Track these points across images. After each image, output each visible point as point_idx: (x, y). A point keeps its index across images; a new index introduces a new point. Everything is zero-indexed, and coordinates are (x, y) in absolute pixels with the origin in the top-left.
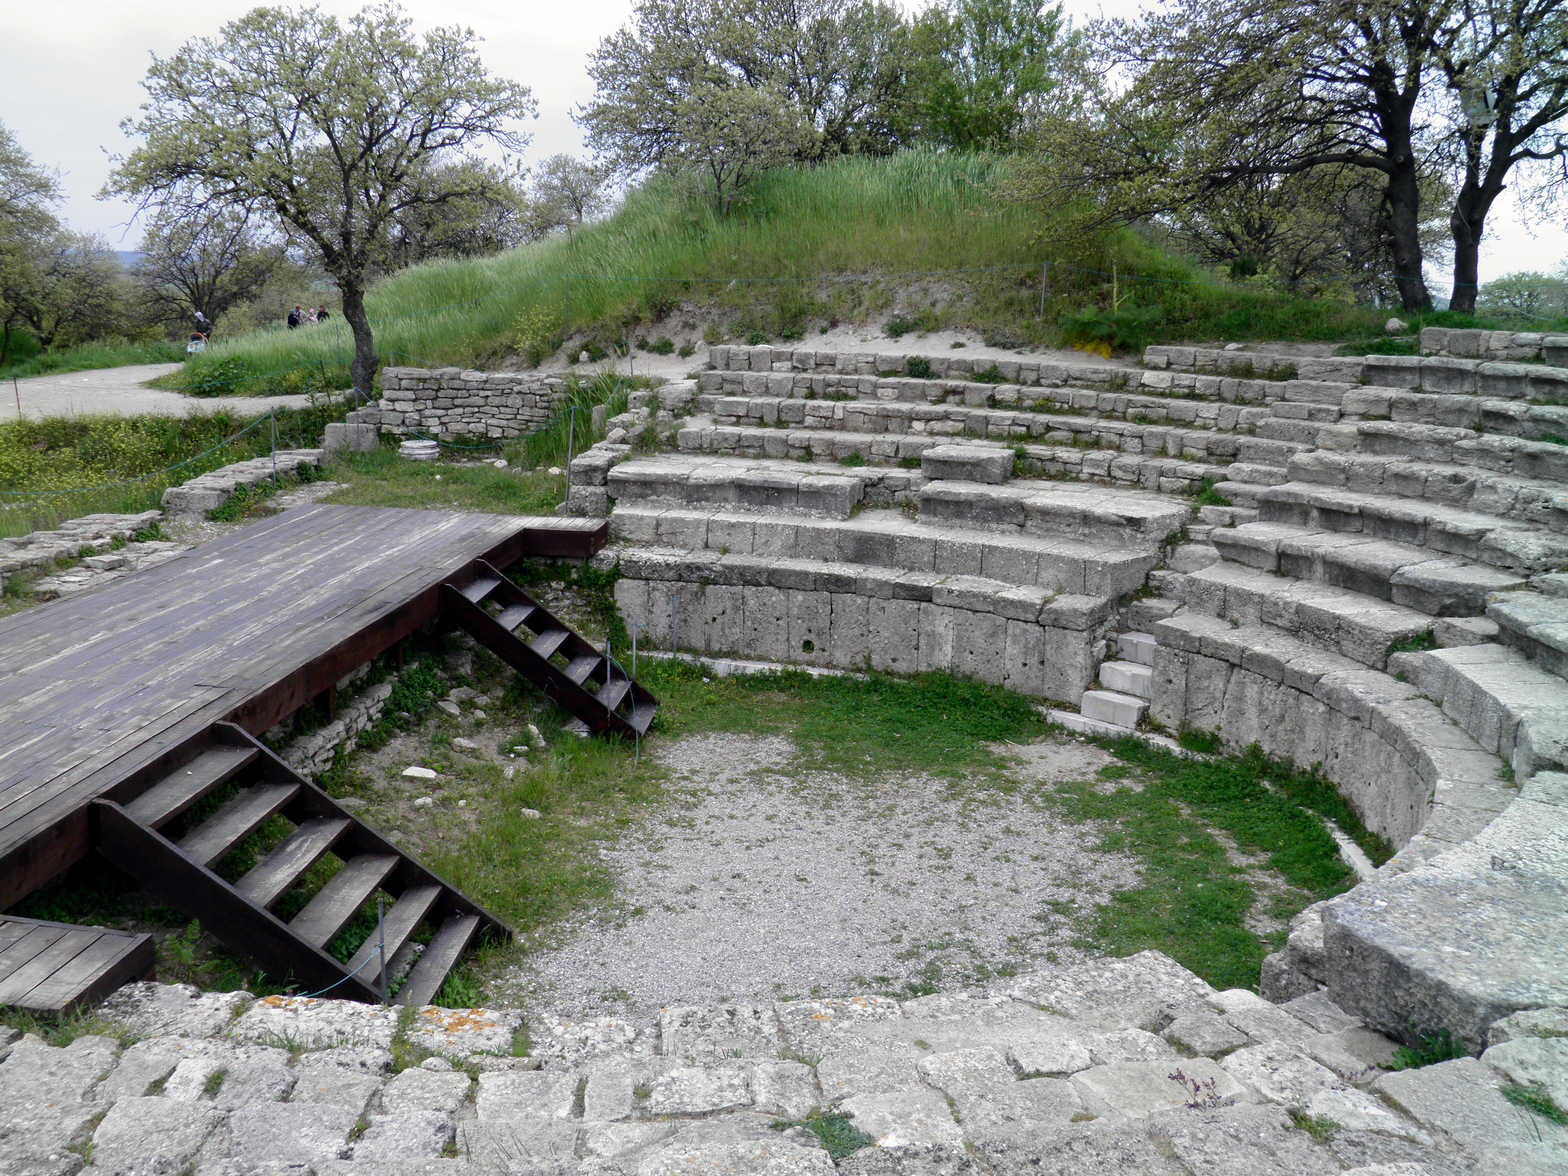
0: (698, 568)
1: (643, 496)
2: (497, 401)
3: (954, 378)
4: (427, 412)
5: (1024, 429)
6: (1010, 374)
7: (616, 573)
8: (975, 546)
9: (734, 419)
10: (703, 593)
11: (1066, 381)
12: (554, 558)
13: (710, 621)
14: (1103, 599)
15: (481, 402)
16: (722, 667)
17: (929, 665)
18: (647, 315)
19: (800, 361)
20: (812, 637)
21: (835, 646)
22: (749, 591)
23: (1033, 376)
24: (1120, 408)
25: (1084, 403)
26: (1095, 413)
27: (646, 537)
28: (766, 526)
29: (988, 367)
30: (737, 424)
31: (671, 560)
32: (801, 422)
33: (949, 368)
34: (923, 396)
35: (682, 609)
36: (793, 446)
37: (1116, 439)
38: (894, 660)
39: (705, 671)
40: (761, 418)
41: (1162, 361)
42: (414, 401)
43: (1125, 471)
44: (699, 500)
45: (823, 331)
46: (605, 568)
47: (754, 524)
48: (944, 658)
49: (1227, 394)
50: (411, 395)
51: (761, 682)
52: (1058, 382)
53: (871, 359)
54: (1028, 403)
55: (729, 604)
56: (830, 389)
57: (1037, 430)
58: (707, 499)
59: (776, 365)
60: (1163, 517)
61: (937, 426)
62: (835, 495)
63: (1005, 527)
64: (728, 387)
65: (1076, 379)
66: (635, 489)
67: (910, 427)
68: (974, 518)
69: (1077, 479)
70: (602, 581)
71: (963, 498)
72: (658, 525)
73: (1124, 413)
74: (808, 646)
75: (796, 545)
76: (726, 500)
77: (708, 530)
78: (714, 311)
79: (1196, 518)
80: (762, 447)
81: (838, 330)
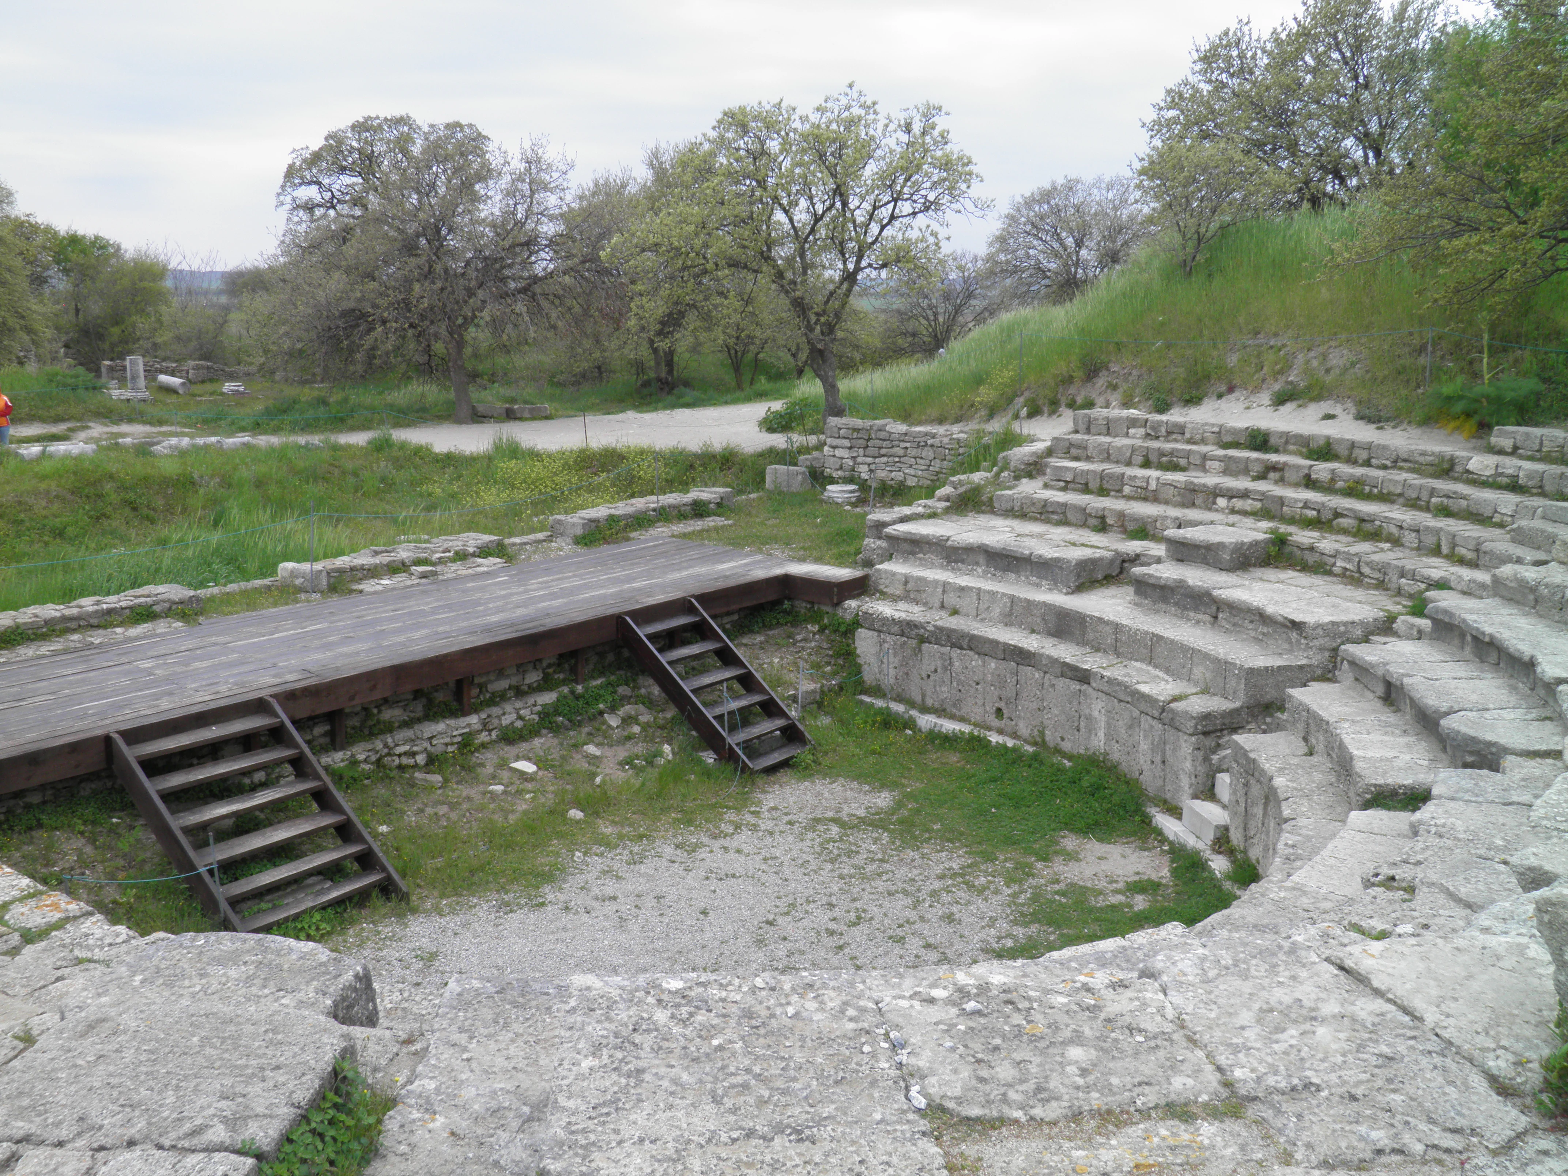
0: (916, 626)
1: (913, 553)
2: (913, 452)
3: (1290, 453)
4: (859, 460)
5: (1315, 513)
6: (1343, 451)
7: (856, 623)
8: (1147, 633)
9: (1062, 484)
10: (920, 650)
11: (1395, 462)
12: (812, 603)
13: (924, 676)
14: (1238, 704)
15: (901, 452)
16: (926, 721)
17: (1087, 749)
18: (1078, 374)
19: (1153, 428)
20: (1002, 705)
21: (1019, 717)
22: (955, 653)
23: (1363, 455)
24: (1425, 496)
25: (1392, 489)
26: (1401, 500)
27: (898, 592)
28: (988, 592)
29: (1322, 442)
30: (1064, 489)
31: (897, 615)
32: (1120, 491)
33: (1287, 442)
34: (1246, 471)
35: (904, 663)
36: (1090, 515)
37: (1394, 530)
38: (1063, 739)
39: (910, 724)
40: (1087, 484)
41: (1507, 444)
42: (850, 448)
43: (1372, 569)
44: (956, 562)
45: (1220, 396)
46: (848, 617)
47: (979, 589)
48: (1099, 742)
49: (1548, 488)
50: (847, 443)
51: (948, 741)
52: (1388, 463)
53: (1216, 429)
54: (1340, 484)
55: (939, 663)
56: (1164, 459)
57: (1326, 515)
58: (963, 562)
59: (1132, 431)
60: (1333, 623)
61: (1238, 504)
62: (1061, 568)
63: (1201, 616)
64: (1074, 452)
65: (1405, 460)
66: (906, 546)
67: (1215, 503)
68: (1176, 604)
69: (1330, 573)
70: (843, 629)
71: (1163, 582)
72: (906, 583)
73: (1428, 502)
74: (999, 711)
75: (1010, 614)
76: (977, 564)
77: (944, 591)
78: (1135, 373)
79: (1391, 629)
80: (1064, 513)
81: (1232, 397)
